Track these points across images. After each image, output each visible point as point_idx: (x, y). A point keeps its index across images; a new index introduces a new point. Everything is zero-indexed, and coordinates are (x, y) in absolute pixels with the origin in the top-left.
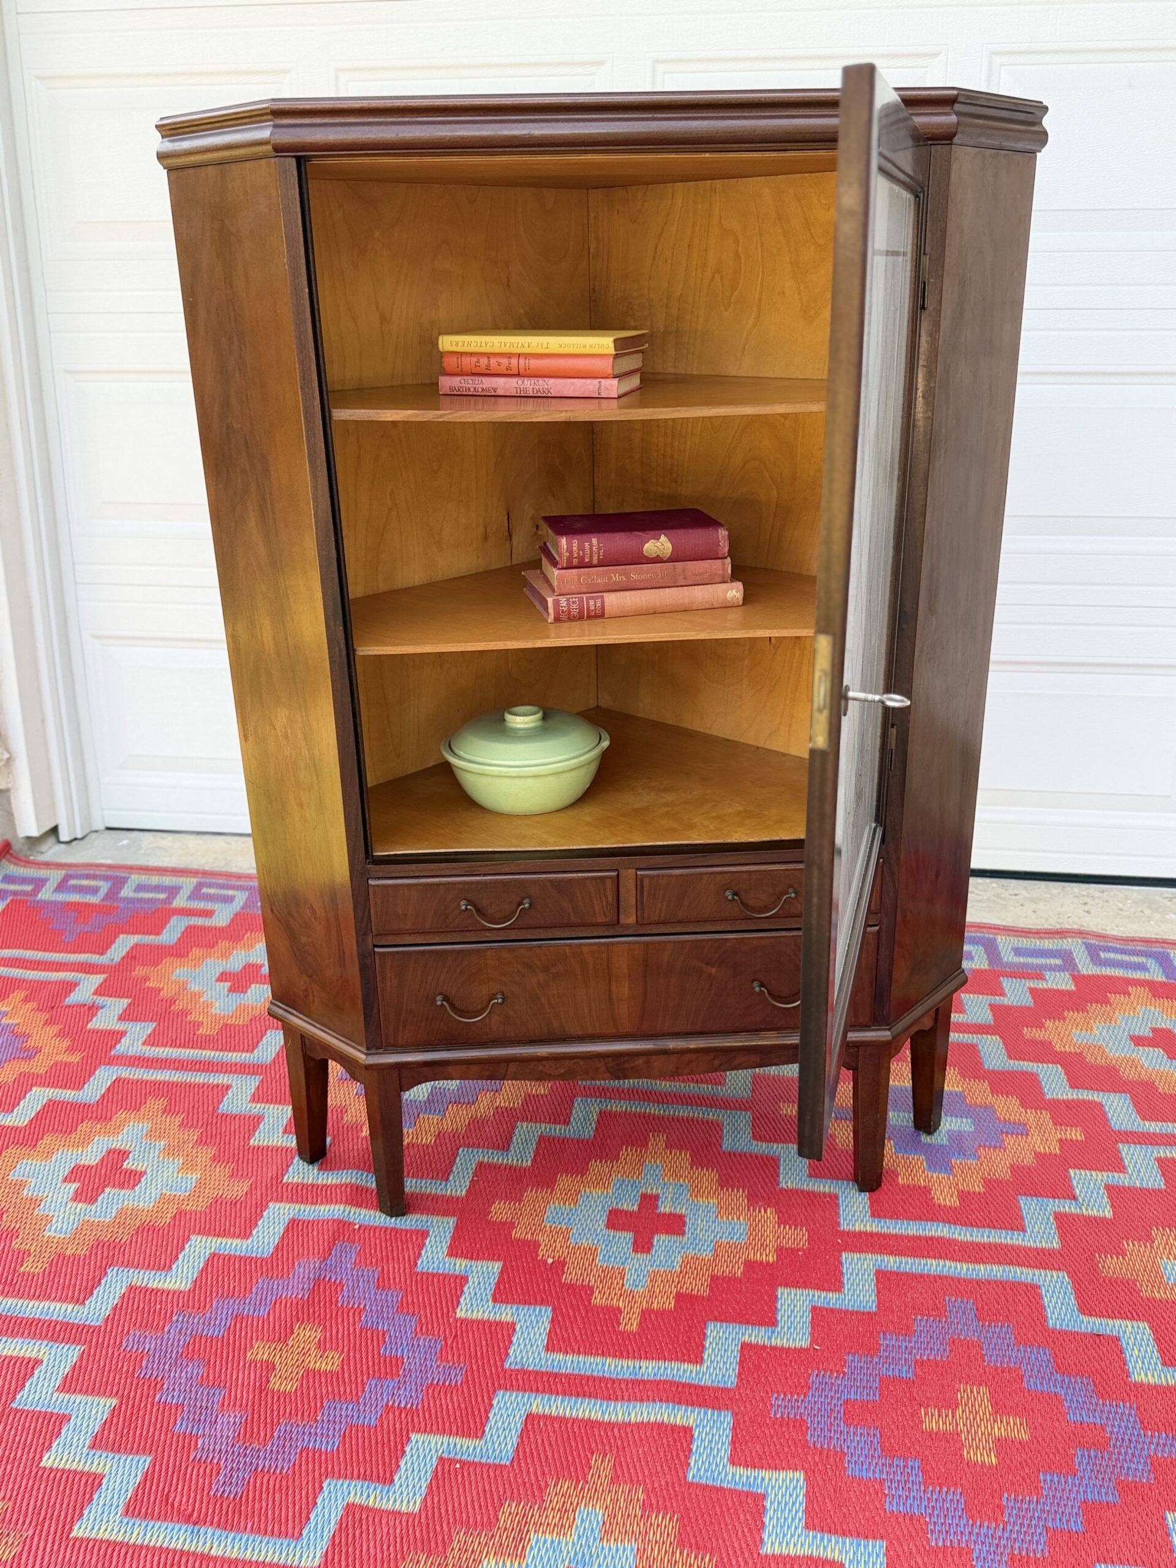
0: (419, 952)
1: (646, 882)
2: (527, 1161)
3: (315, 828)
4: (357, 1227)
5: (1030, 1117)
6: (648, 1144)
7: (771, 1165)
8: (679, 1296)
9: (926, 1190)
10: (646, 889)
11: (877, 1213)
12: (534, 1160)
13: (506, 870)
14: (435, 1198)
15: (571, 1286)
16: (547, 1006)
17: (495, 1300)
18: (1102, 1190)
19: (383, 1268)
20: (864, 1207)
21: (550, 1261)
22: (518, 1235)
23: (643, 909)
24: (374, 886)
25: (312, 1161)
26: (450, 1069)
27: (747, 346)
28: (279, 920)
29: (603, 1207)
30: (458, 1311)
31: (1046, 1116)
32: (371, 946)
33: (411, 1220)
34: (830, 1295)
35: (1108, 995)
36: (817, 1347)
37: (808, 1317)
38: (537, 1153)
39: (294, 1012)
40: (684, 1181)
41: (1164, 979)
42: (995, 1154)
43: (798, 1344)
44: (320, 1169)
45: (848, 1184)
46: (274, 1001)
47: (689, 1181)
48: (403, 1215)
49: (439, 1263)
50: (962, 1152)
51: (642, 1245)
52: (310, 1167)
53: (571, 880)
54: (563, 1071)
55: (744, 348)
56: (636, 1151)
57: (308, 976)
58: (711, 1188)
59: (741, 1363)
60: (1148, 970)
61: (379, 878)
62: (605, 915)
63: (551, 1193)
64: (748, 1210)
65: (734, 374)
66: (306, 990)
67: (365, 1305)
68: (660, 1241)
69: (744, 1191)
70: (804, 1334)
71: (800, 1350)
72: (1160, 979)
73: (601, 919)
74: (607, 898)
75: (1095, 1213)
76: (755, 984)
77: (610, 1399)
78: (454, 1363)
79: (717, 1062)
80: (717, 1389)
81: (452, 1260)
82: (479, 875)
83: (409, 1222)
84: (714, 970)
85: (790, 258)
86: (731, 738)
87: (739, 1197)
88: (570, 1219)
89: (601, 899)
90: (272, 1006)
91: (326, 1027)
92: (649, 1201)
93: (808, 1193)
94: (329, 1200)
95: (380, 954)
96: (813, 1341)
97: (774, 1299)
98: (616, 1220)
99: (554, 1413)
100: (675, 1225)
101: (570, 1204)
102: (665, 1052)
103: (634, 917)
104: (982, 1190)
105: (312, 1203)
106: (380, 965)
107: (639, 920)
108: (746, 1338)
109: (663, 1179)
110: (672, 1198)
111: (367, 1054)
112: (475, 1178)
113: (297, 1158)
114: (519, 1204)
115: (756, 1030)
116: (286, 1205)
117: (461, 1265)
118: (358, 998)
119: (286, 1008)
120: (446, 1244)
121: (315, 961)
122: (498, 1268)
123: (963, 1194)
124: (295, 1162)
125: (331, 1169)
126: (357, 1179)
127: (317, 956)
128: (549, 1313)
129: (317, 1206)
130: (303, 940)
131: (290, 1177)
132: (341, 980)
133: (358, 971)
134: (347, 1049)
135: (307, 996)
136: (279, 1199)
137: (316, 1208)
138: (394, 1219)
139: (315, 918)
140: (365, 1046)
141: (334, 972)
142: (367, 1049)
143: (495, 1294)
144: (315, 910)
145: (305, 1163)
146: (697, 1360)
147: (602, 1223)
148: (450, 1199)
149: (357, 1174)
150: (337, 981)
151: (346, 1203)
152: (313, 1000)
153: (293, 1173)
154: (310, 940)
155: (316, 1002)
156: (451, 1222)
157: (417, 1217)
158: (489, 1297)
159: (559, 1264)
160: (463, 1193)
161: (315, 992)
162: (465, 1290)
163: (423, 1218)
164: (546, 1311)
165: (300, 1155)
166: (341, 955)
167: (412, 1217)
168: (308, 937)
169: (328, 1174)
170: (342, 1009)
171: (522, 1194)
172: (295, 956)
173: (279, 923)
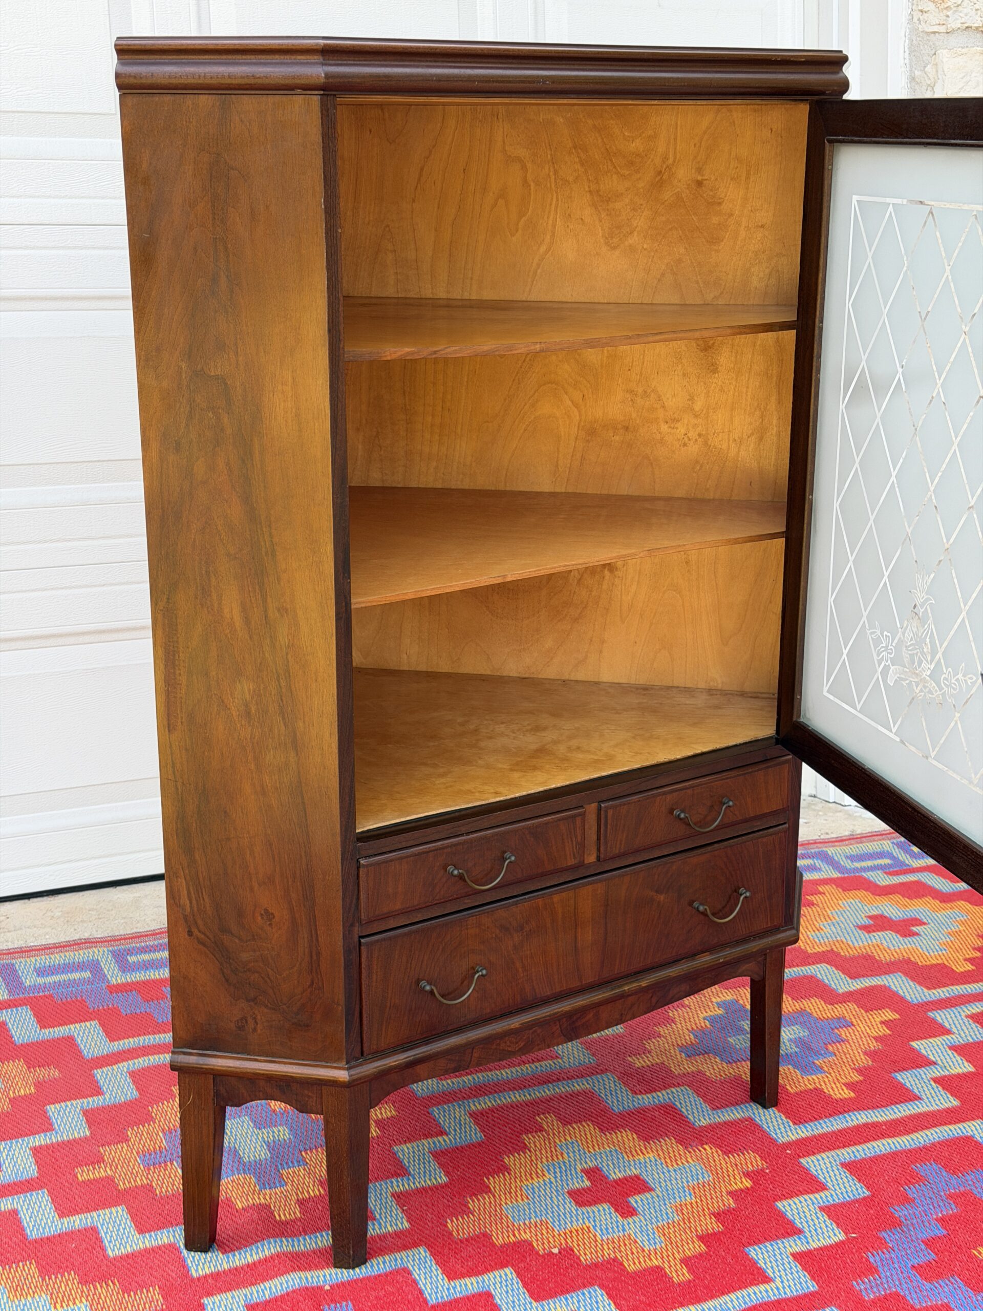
0: (405, 934)
1: (610, 812)
2: (441, 1177)
4: (327, 1288)
5: (840, 1010)
6: (543, 1128)
7: (670, 1111)
8: (701, 1238)
9: (818, 1092)
10: (609, 822)
11: (798, 1119)
12: (447, 1174)
13: (487, 825)
14: (383, 1237)
15: (596, 1265)
16: (520, 970)
17: (536, 1300)
18: (950, 1052)
20: (782, 1120)
21: (556, 1251)
22: (501, 1241)
23: (606, 843)
24: (367, 866)
25: (205, 1250)
26: (419, 1069)
27: (539, 271)
28: (204, 945)
29: (557, 1191)
31: (852, 1006)
32: (356, 940)
34: (822, 1194)
35: (808, 897)
36: (854, 1235)
37: (823, 1217)
38: (442, 1166)
39: (215, 1053)
40: (609, 1147)
41: (839, 875)
42: (845, 1047)
43: (836, 1240)
44: (224, 1252)
45: (751, 1106)
46: (177, 1050)
47: (614, 1146)
48: (364, 1262)
49: (448, 1290)
50: (818, 1054)
51: (628, 1212)
52: (210, 1254)
53: (547, 823)
54: (522, 1044)
55: (535, 273)
56: (539, 1137)
57: (248, 1001)
58: (640, 1145)
59: (804, 1268)
60: (820, 869)
61: (370, 856)
62: (575, 858)
63: (494, 1196)
64: (690, 1152)
65: (524, 299)
66: (244, 1019)
68: (635, 1201)
69: (670, 1139)
70: (833, 1230)
71: (842, 1242)
72: (835, 876)
73: (571, 862)
74: (576, 837)
75: (960, 1071)
76: (696, 904)
79: (654, 1000)
80: (806, 1296)
81: (457, 1281)
82: (462, 835)
83: (377, 1266)
84: (662, 897)
85: (589, 187)
86: (527, 676)
87: (669, 1144)
88: (535, 1212)
89: (572, 841)
90: (176, 1056)
91: (273, 1057)
92: (593, 1173)
93: (725, 1123)
94: (268, 1276)
95: (367, 944)
96: (846, 1234)
97: (781, 1215)
98: (581, 1198)
100: (638, 1185)
101: (523, 1200)
102: (622, 996)
103: (595, 855)
104: (861, 1078)
105: (251, 1284)
106: (368, 957)
107: (602, 856)
108: (790, 1250)
109: (589, 1152)
110: (613, 1164)
111: (349, 1069)
112: (405, 1208)
113: (185, 1252)
114: (474, 1216)
115: (693, 955)
116: (223, 1296)
117: (472, 1284)
118: (338, 1004)
119: (201, 1052)
120: (437, 1272)
121: (263, 978)
122: (511, 1273)
123: (850, 1086)
124: (186, 1256)
125: (239, 1248)
126: (281, 1246)
127: (268, 970)
128: (599, 1291)
129: (261, 1284)
130: (245, 956)
131: (197, 1271)
132: (309, 990)
133: (342, 971)
134: (315, 1072)
135: (243, 1026)
136: (209, 1294)
137: (263, 1287)
138: (357, 1270)
139: (270, 925)
140: (345, 1060)
141: (298, 982)
142: (347, 1063)
143: (532, 1296)
144: (272, 914)
145: (199, 1253)
146: (766, 1279)
147: (570, 1205)
148: (398, 1234)
149: (276, 1242)
150: (302, 994)
151: (293, 1270)
152: (255, 1030)
153: (197, 1266)
154: (258, 953)
155: (259, 1031)
156: (422, 1251)
157: (380, 1259)
158: (529, 1299)
159: (567, 1252)
160: (406, 1225)
161: (259, 1017)
162: (499, 1302)
163: (387, 1258)
164: (595, 1291)
165: (191, 1245)
166: (315, 957)
167: (374, 1261)
168: (254, 951)
169: (240, 1254)
170: (308, 1026)
171: (466, 1206)
172: (227, 981)
173: (201, 947)
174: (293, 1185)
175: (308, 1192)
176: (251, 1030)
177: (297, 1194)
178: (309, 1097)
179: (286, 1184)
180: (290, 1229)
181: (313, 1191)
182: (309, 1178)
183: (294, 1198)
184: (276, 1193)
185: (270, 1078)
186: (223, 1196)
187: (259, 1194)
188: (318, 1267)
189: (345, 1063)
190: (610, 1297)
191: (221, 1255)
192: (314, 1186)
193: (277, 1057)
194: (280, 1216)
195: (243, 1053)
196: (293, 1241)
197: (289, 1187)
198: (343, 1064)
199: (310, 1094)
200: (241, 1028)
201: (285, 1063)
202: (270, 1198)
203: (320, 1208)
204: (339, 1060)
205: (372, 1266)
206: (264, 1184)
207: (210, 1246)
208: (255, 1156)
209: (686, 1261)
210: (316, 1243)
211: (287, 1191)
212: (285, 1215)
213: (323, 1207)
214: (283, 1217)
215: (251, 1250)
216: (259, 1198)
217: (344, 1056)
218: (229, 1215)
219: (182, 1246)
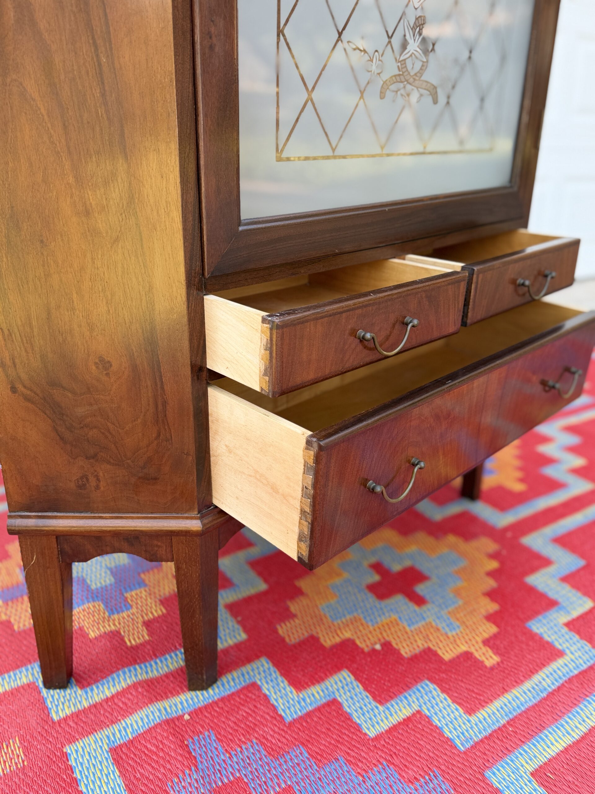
2: (261, 585)
3: (117, 240)
4: (187, 717)
8: (489, 619)
11: (500, 508)
12: (266, 581)
14: (226, 651)
15: (417, 656)
17: (381, 703)
19: (256, 738)
20: (489, 509)
21: (377, 647)
22: (329, 643)
25: (63, 686)
28: (33, 403)
30: (365, 730)
33: (228, 682)
34: (552, 568)
37: (567, 587)
38: (259, 574)
39: (55, 514)
40: (381, 542)
43: (588, 607)
44: (82, 687)
46: (13, 514)
47: (385, 542)
48: (214, 681)
49: (299, 702)
51: (419, 601)
52: (68, 691)
57: (87, 458)
58: (403, 539)
59: (581, 637)
63: (309, 598)
66: (85, 477)
67: (285, 782)
68: (421, 589)
69: (422, 532)
70: (581, 598)
75: (580, 464)
77: (556, 720)
78: (424, 778)
81: (304, 692)
83: (226, 685)
90: (13, 520)
91: (119, 512)
93: (453, 516)
94: (127, 711)
98: (378, 591)
99: (545, 760)
100: (415, 575)
101: (333, 598)
104: (523, 474)
105: (113, 722)
108: (560, 621)
111: (199, 518)
112: (238, 619)
113: (44, 691)
114: (297, 619)
116: (86, 740)
117: (318, 693)
118: (188, 454)
119: (40, 514)
120: (283, 683)
121: (103, 433)
122: (349, 676)
123: (522, 480)
124: (45, 695)
125: (96, 681)
126: (136, 675)
127: (109, 424)
128: (432, 686)
129: (122, 722)
130: (80, 411)
131: (57, 713)
132: (156, 442)
133: (192, 419)
134: (166, 525)
135: (84, 485)
136: (72, 740)
137: (124, 724)
138: (210, 690)
139: (107, 374)
140: (197, 509)
141: (143, 434)
142: (199, 512)
143: (375, 698)
144: (109, 362)
145: (58, 691)
146: (560, 654)
147: (371, 599)
148: (238, 646)
149: (130, 671)
150: (148, 446)
151: (151, 701)
152: (97, 487)
153: (57, 706)
154: (95, 407)
155: (102, 488)
156: (264, 664)
157: (229, 676)
158: (374, 703)
159: (387, 645)
160: (243, 636)
161: (101, 474)
162: (348, 710)
163: (235, 674)
164: (427, 685)
165: (49, 684)
166: (160, 407)
167: (224, 679)
168: (91, 405)
169: (98, 687)
170: (156, 479)
171: (287, 609)
172: (62, 439)
173: (29, 405)
174: (137, 608)
175: (152, 613)
176: (93, 489)
177: (142, 617)
178: (157, 546)
179: (131, 606)
180: (142, 654)
181: (156, 611)
182: (151, 598)
183: (140, 620)
184: (124, 618)
185: (117, 534)
186: (76, 625)
187: (109, 621)
188: (174, 693)
189: (196, 513)
190: (443, 690)
191: (79, 692)
192: (156, 606)
193: (123, 513)
194: (130, 641)
195: (87, 512)
196: (146, 667)
197: (134, 610)
198: (195, 513)
199: (159, 544)
200: (82, 487)
201: (132, 518)
202: (119, 624)
203: (165, 628)
204: (190, 510)
205: (223, 685)
206: (112, 610)
207: (68, 682)
208: (101, 583)
209: (486, 642)
210: (168, 666)
211: (133, 614)
212: (134, 639)
213: (167, 627)
214: (133, 642)
215: (108, 682)
216: (109, 626)
217: (196, 506)
218: (83, 646)
219: (41, 685)
